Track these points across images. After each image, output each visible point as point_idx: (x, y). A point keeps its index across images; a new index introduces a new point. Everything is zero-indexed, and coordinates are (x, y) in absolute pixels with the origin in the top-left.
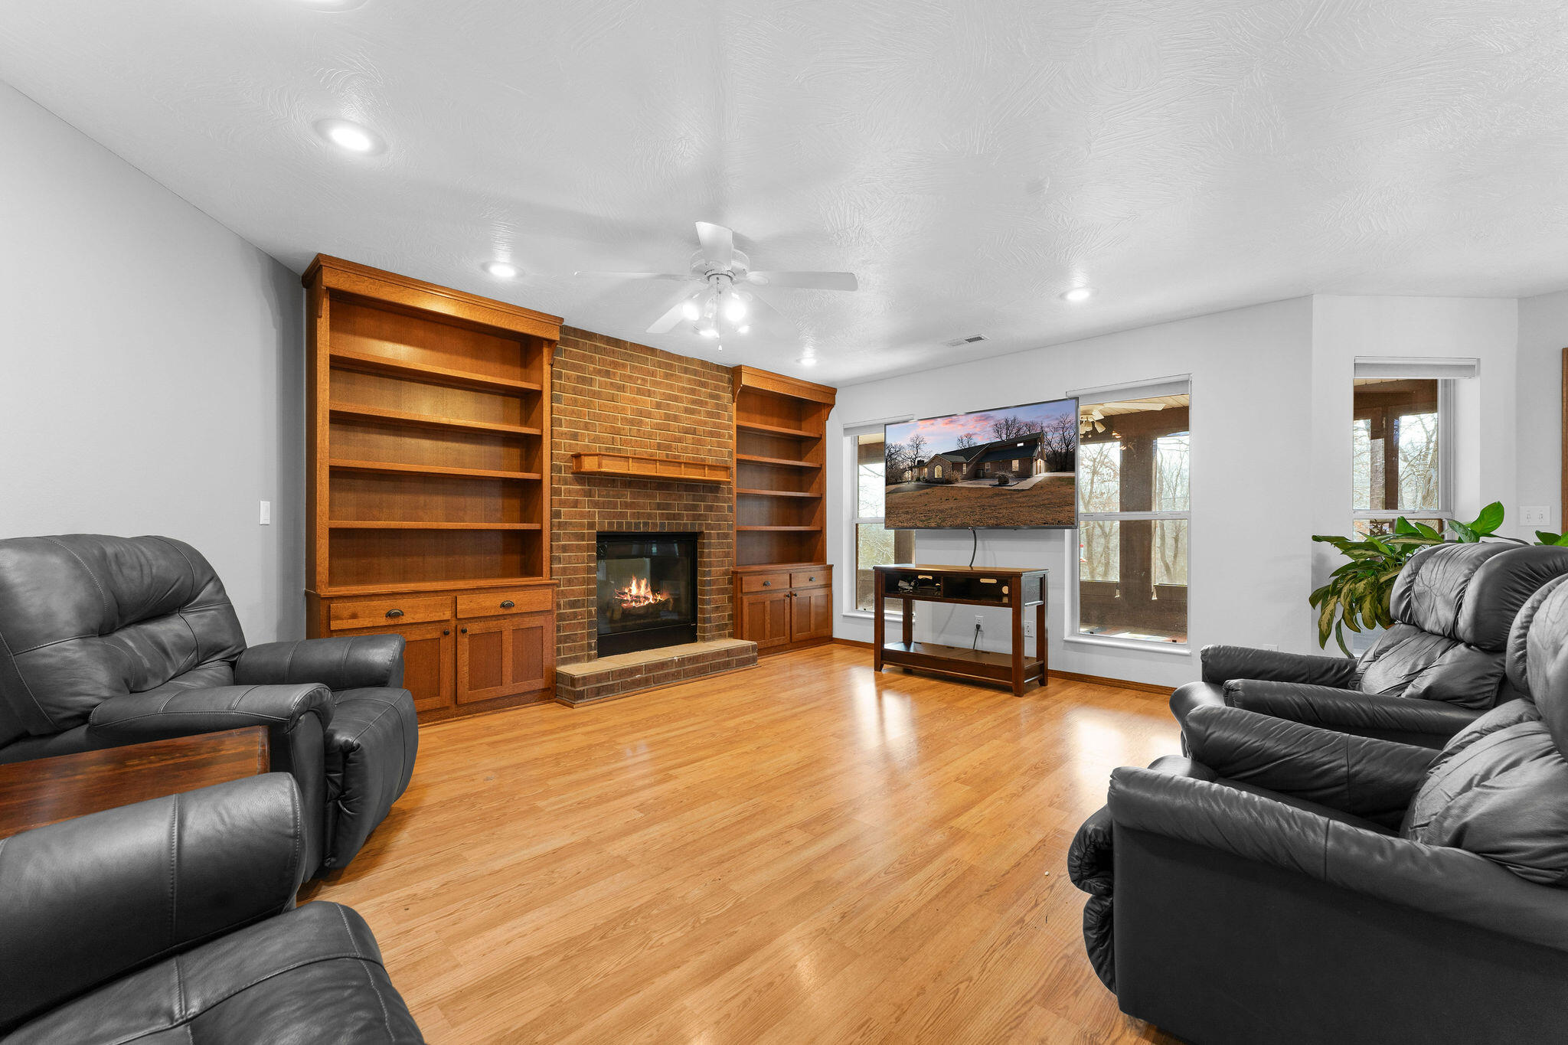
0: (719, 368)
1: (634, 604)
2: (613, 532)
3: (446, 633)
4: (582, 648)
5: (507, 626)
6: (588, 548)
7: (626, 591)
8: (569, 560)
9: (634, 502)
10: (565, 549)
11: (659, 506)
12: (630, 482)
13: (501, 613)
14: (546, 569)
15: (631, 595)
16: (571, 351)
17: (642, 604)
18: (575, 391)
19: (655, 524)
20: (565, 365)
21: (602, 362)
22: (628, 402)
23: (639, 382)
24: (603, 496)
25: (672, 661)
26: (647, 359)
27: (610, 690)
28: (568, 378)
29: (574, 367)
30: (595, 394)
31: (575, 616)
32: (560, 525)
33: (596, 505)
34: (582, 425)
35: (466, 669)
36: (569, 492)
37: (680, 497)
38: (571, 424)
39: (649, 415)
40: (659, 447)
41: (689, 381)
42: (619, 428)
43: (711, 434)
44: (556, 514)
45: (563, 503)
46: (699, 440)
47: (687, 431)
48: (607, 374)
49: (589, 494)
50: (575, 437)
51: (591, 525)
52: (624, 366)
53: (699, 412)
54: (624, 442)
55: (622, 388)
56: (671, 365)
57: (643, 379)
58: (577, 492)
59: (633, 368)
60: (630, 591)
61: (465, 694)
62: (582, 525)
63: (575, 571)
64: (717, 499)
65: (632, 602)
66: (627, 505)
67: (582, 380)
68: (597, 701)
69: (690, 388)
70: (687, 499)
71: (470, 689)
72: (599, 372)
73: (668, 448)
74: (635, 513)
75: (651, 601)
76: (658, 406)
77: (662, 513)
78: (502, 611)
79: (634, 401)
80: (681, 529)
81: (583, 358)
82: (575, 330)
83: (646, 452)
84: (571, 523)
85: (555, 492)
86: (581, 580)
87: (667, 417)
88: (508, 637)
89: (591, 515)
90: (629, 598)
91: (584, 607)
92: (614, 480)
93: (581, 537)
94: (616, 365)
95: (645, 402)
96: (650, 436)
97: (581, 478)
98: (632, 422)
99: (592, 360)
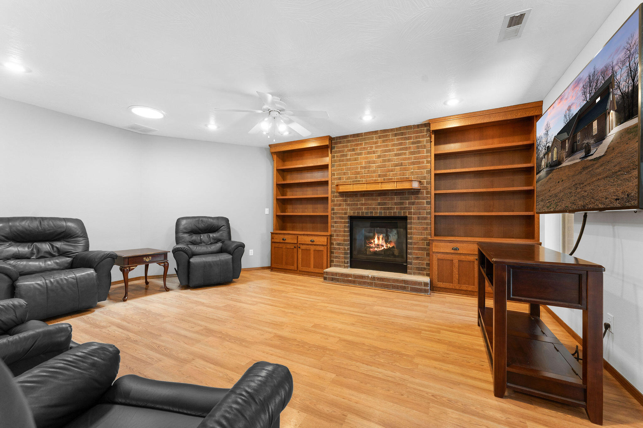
0: (418, 126)
1: (376, 249)
2: (355, 216)
3: (295, 247)
4: (342, 262)
5: (312, 248)
6: (345, 223)
7: (372, 242)
8: (337, 227)
9: (366, 203)
10: (336, 222)
11: (379, 204)
12: (364, 194)
13: (310, 243)
14: (329, 230)
15: (374, 244)
16: (338, 146)
17: (380, 249)
18: (340, 161)
19: (376, 213)
20: (336, 152)
21: (351, 146)
22: (362, 160)
23: (369, 149)
24: (352, 201)
25: (368, 277)
26: (373, 137)
27: (337, 280)
28: (337, 157)
29: (340, 152)
30: (347, 160)
31: (339, 249)
32: (334, 214)
33: (348, 205)
34: (343, 174)
35: (301, 260)
36: (337, 200)
37: (392, 199)
38: (338, 174)
39: (374, 162)
40: (379, 176)
41: (398, 139)
42: (359, 171)
43: (413, 163)
44: (333, 209)
45: (335, 205)
46: (405, 168)
47: (396, 165)
48: (354, 150)
49: (346, 201)
50: (340, 179)
51: (346, 213)
52: (361, 144)
53: (405, 154)
54: (362, 177)
55: (360, 154)
56: (387, 135)
57: (370, 147)
58: (341, 201)
59: (365, 143)
60: (374, 241)
61: (300, 268)
62: (342, 213)
63: (340, 231)
64: (418, 198)
65: (375, 248)
66: (362, 204)
67: (343, 156)
68: (331, 283)
69: (398, 143)
70: (396, 199)
71: (302, 267)
72: (350, 150)
73: (385, 175)
74: (366, 208)
75: (385, 247)
76: (379, 157)
77: (381, 207)
78: (311, 243)
79: (366, 158)
80: (392, 215)
81: (343, 147)
82: (340, 137)
83: (372, 180)
84: (338, 213)
85: (333, 201)
86: (342, 235)
87: (384, 161)
88: (312, 252)
89: (346, 209)
90: (373, 246)
91: (343, 246)
92: (356, 194)
93: (342, 218)
94: (357, 145)
95: (371, 157)
96: (374, 172)
97: (342, 195)
98: (365, 168)
99: (347, 146)
